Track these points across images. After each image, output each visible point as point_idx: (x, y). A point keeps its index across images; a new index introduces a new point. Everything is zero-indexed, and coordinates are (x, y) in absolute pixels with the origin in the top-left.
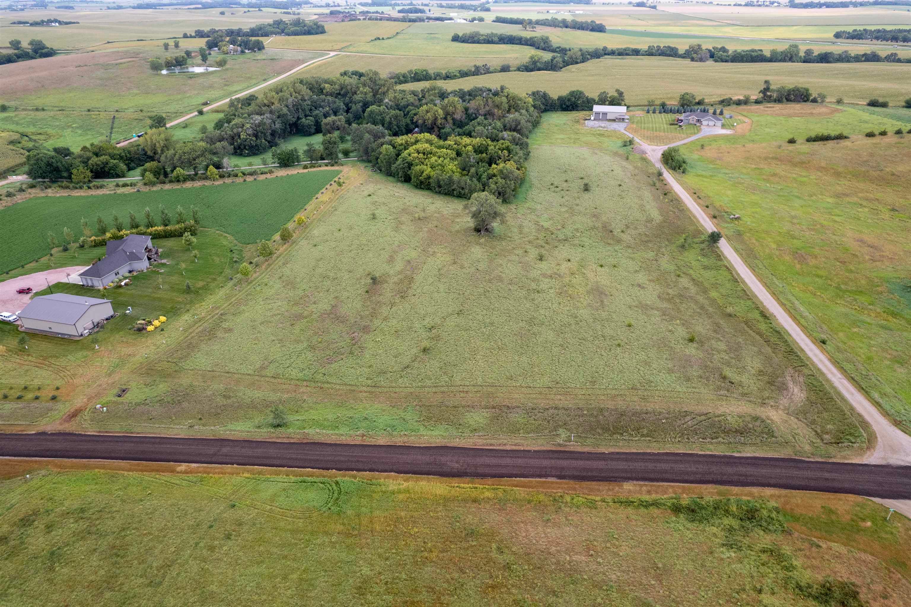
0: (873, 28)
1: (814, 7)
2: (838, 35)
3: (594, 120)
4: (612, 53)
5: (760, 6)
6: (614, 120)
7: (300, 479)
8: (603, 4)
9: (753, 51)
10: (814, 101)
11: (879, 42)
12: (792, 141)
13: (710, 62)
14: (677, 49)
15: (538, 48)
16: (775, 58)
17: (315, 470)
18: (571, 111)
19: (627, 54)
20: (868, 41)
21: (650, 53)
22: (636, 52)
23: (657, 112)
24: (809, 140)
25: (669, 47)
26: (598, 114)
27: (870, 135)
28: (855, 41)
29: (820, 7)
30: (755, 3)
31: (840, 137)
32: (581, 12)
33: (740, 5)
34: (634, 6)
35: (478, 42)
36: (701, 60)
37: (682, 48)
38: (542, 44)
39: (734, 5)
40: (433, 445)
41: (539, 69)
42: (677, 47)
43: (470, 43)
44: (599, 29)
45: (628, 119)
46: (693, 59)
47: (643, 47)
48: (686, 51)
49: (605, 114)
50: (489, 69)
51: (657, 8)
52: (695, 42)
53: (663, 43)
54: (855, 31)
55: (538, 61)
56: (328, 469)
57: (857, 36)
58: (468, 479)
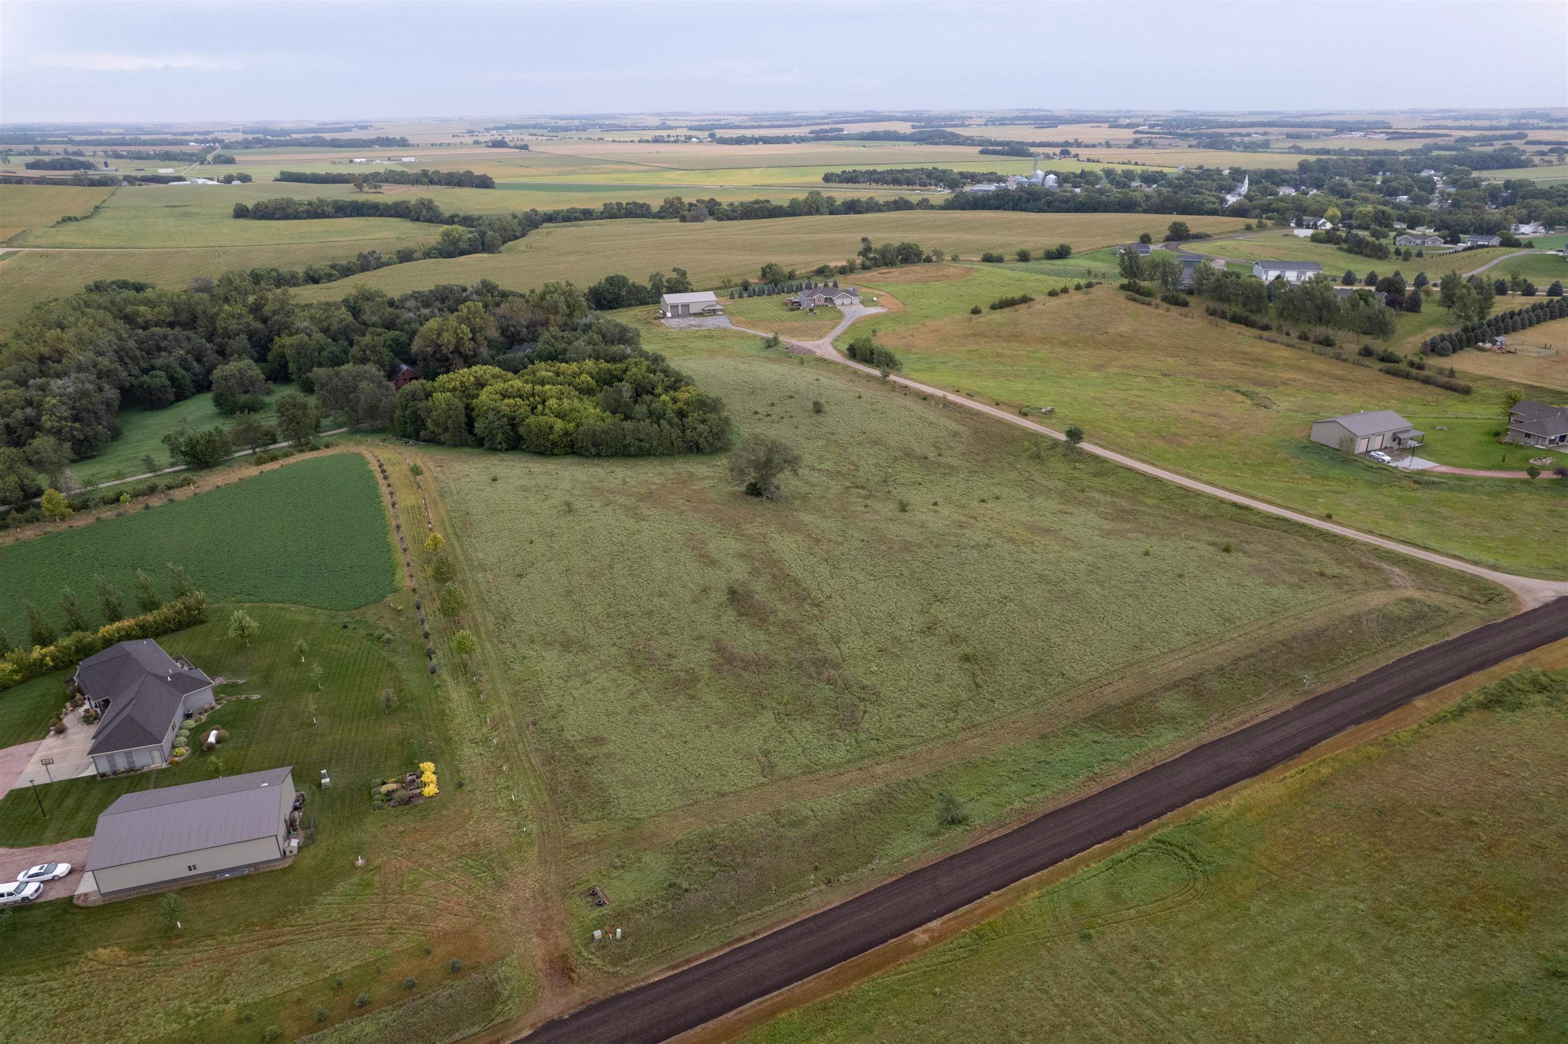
0: (863, 169)
1: (749, 143)
2: (827, 178)
3: (673, 317)
4: (550, 218)
5: (676, 142)
6: (700, 314)
7: (1107, 861)
8: (433, 145)
9: (757, 202)
10: (928, 260)
11: (879, 186)
12: (976, 311)
13: (711, 223)
14: (648, 206)
15: (418, 219)
16: (794, 210)
17: (1105, 843)
18: (616, 308)
19: (577, 219)
20: (867, 185)
21: (612, 213)
22: (587, 215)
23: (736, 296)
24: (993, 307)
25: (635, 203)
26: (674, 307)
27: (1052, 294)
28: (850, 185)
29: (756, 143)
30: (666, 139)
31: (1025, 300)
32: (413, 159)
33: (647, 141)
34: (488, 146)
35: (296, 216)
36: (697, 219)
37: (656, 204)
38: (424, 212)
39: (639, 141)
40: (1187, 751)
41: (463, 253)
42: (648, 203)
43: (279, 219)
44: (485, 183)
45: (721, 310)
46: (683, 219)
47: (598, 206)
48: (662, 207)
49: (686, 306)
50: (379, 258)
51: (530, 148)
52: (671, 195)
53: (625, 198)
54: (844, 172)
55: (459, 240)
56: (1119, 834)
57: (851, 178)
58: (1280, 767)
